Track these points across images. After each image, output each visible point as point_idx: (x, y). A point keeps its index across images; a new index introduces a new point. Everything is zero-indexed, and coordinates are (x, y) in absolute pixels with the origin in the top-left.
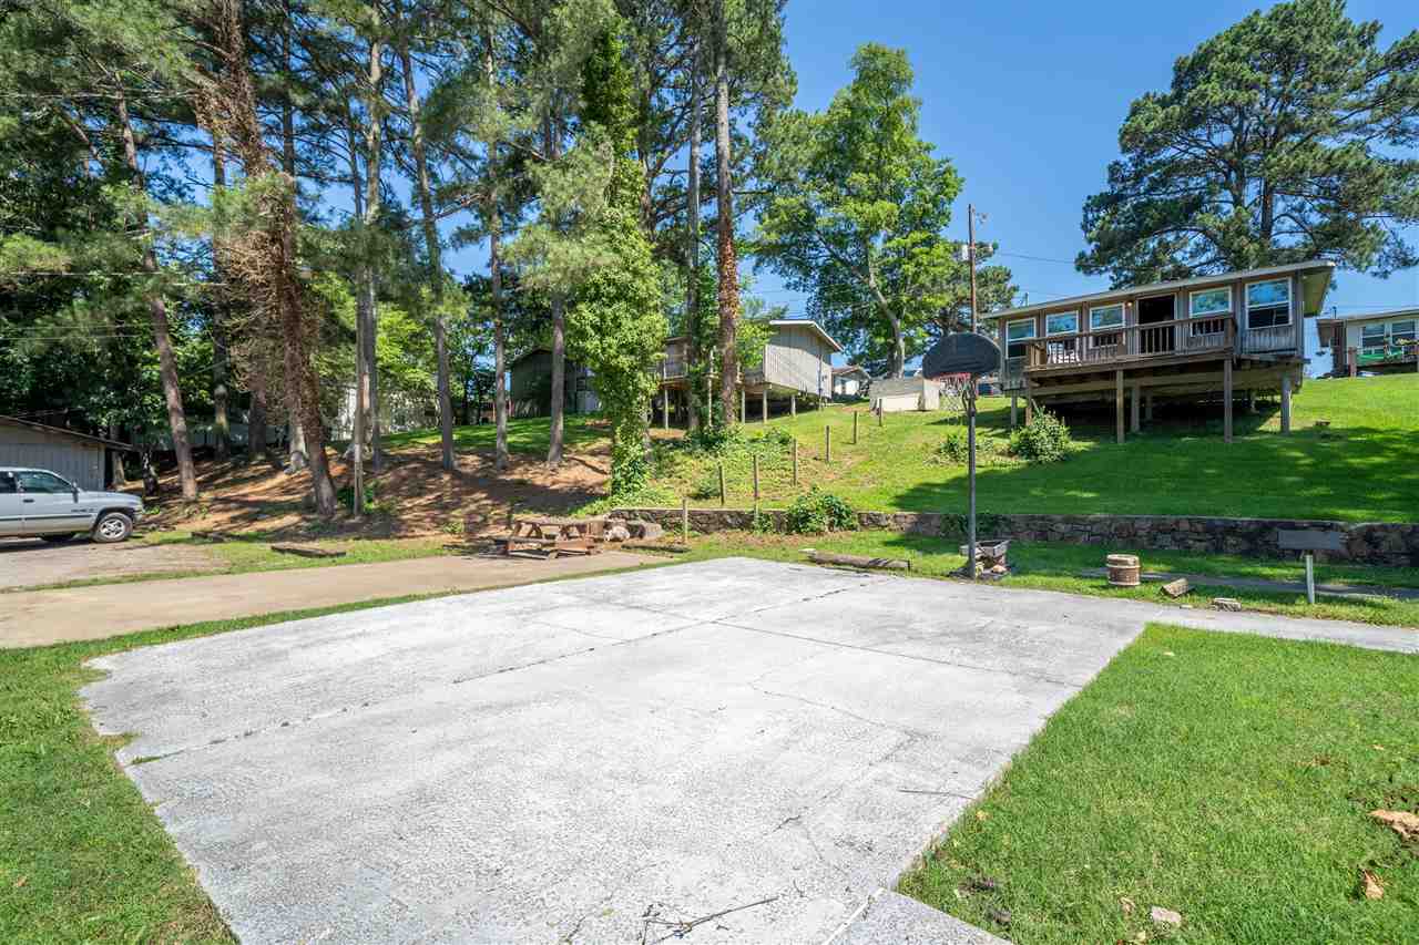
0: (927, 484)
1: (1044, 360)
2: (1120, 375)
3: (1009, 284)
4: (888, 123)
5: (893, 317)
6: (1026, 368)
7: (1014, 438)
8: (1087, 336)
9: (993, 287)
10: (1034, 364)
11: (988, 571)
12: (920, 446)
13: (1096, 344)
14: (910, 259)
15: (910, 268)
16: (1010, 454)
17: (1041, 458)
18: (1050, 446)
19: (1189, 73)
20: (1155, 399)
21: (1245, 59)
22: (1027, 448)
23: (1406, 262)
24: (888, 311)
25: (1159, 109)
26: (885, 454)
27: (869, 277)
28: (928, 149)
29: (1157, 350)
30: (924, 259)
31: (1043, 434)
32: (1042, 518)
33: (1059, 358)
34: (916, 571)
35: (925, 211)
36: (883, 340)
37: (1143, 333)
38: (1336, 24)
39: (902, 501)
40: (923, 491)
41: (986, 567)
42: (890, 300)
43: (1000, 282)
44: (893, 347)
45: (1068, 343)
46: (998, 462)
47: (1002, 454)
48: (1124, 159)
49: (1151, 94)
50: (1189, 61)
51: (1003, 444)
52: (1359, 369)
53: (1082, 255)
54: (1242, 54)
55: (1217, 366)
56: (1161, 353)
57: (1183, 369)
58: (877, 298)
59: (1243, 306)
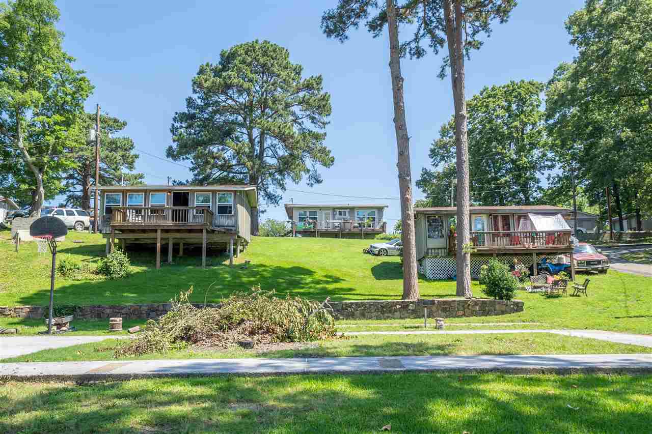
0: (41, 291)
1: (124, 219)
2: (159, 232)
3: (132, 152)
4: (39, 38)
5: (36, 171)
6: (112, 223)
7: (100, 264)
8: (148, 209)
9: (121, 153)
10: (118, 221)
11: (59, 330)
12: (43, 266)
13: (152, 213)
14: (52, 132)
15: (51, 140)
16: (97, 273)
17: (113, 275)
18: (118, 269)
19: (227, 60)
20: (184, 244)
21: (250, 64)
22: (106, 270)
23: (319, 181)
24: (33, 167)
25: (212, 75)
26: (16, 271)
27: (19, 140)
28: (69, 60)
29: (179, 221)
30: (63, 134)
31: (115, 262)
32: (99, 307)
33: (133, 219)
34: (21, 334)
35: (65, 102)
36: (26, 187)
37: (173, 211)
38: (284, 62)
39: (24, 301)
40: (41, 294)
41: (58, 329)
42: (34, 159)
43: (126, 150)
44: (35, 192)
45: (138, 211)
46: (88, 278)
47: (92, 273)
48: (195, 96)
49: (210, 64)
50: (227, 54)
51: (93, 266)
52: (296, 232)
53: (171, 148)
54: (248, 61)
55: (201, 231)
56: (181, 222)
57: (190, 231)
58: (25, 156)
59: (216, 203)
